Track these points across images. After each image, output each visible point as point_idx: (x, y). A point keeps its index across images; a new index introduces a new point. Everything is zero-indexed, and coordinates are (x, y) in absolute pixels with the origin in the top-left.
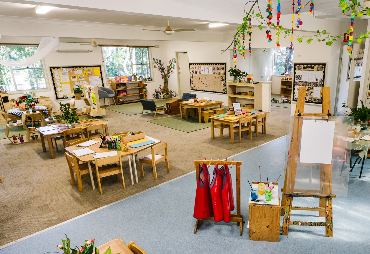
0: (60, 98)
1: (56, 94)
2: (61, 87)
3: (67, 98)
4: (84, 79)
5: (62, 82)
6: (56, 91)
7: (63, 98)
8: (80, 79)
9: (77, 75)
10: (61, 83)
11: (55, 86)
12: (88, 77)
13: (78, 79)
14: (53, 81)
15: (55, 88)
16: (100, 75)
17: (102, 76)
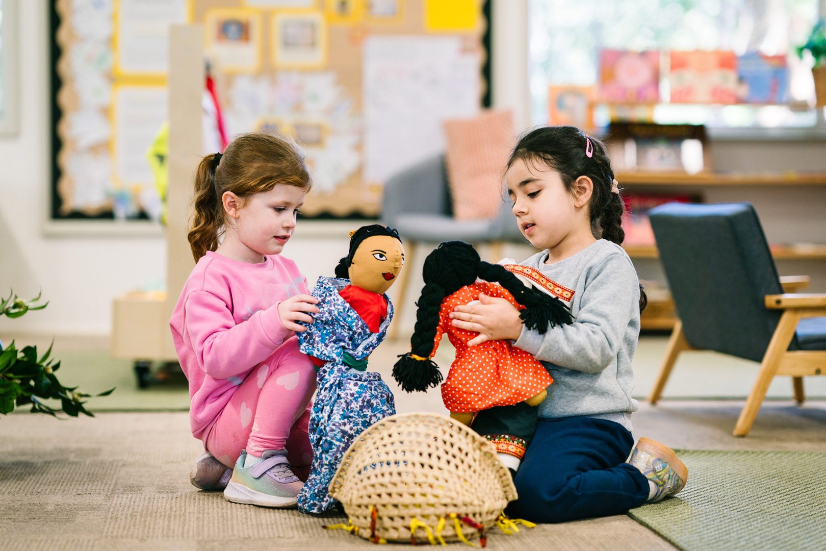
0: (78, 215)
1: (56, 173)
2: (106, 112)
3: (143, 216)
4: (318, 57)
5: (126, 68)
6: (56, 144)
7: (107, 215)
8: (281, 57)
9: (267, 16)
10: (113, 78)
11: (64, 98)
12: (357, 37)
13: (266, 52)
14: (56, 52)
15: (56, 114)
16: (477, 25)
17: (487, 40)
